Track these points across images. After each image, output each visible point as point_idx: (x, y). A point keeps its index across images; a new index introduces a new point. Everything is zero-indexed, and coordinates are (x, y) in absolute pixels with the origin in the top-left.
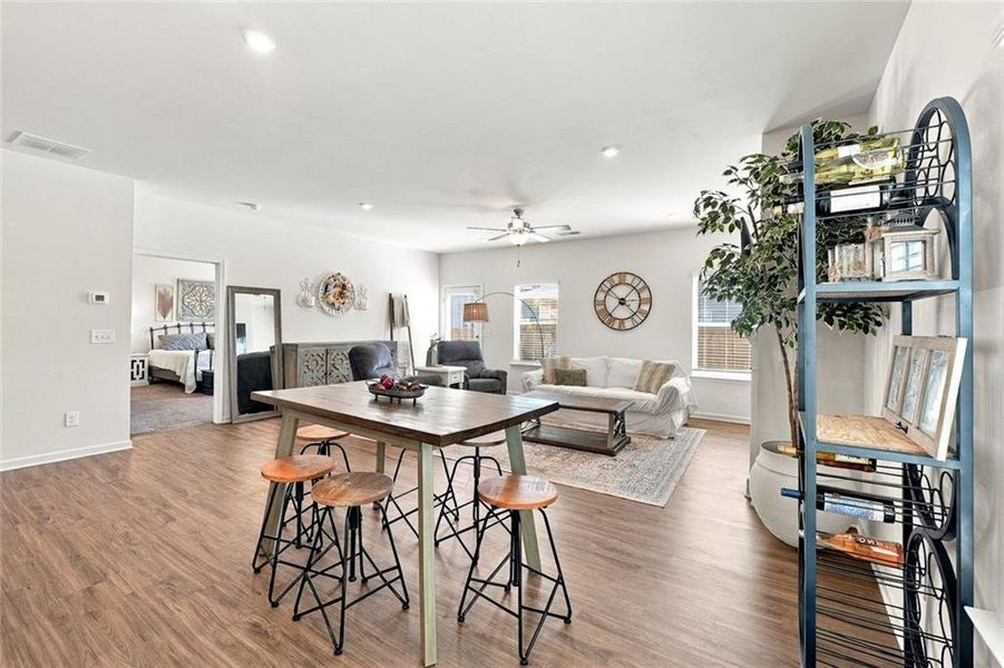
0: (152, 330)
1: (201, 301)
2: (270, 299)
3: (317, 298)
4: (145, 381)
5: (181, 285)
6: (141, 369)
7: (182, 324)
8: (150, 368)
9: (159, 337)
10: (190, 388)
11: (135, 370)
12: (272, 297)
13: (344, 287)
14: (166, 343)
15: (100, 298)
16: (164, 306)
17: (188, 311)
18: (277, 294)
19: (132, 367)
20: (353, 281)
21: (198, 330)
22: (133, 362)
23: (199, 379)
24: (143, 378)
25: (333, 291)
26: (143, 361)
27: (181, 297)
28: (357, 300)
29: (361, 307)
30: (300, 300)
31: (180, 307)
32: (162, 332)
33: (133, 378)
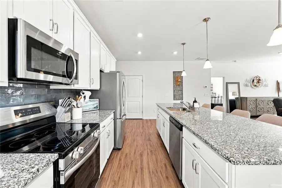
2: (237, 85)
3: (251, 84)
12: (237, 84)
13: (259, 80)
15: (206, 87)
18: (238, 83)
20: (262, 78)
25: (255, 81)
28: (264, 84)
29: (266, 86)
30: (245, 85)
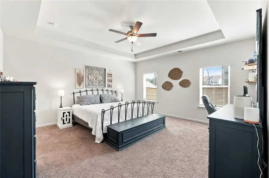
0: (74, 93)
1: (96, 78)
4: (71, 125)
5: (87, 69)
6: (68, 117)
7: (88, 89)
8: (73, 116)
9: (77, 97)
10: (99, 140)
11: (65, 118)
14: (81, 101)
16: (80, 80)
17: (90, 83)
19: (64, 117)
21: (95, 93)
22: (64, 113)
23: (105, 131)
24: (69, 123)
26: (69, 112)
27: (87, 76)
31: (87, 81)
32: (78, 95)
33: (64, 123)
